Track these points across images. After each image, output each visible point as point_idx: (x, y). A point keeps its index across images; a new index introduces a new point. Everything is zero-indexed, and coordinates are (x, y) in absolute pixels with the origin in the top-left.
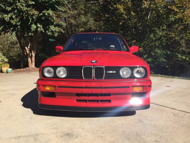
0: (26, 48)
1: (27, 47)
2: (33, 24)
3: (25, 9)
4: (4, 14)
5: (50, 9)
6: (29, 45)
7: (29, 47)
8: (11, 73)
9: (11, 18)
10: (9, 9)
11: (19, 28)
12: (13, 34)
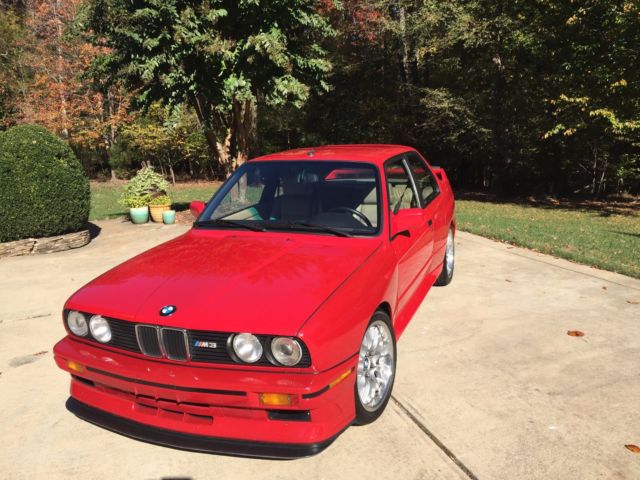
0: (219, 146)
1: (223, 143)
2: (231, 76)
3: (193, 40)
4: (143, 59)
5: (276, 25)
6: (227, 135)
7: (228, 143)
8: (174, 223)
9: (164, 68)
10: (154, 43)
11: (192, 91)
12: (175, 113)
